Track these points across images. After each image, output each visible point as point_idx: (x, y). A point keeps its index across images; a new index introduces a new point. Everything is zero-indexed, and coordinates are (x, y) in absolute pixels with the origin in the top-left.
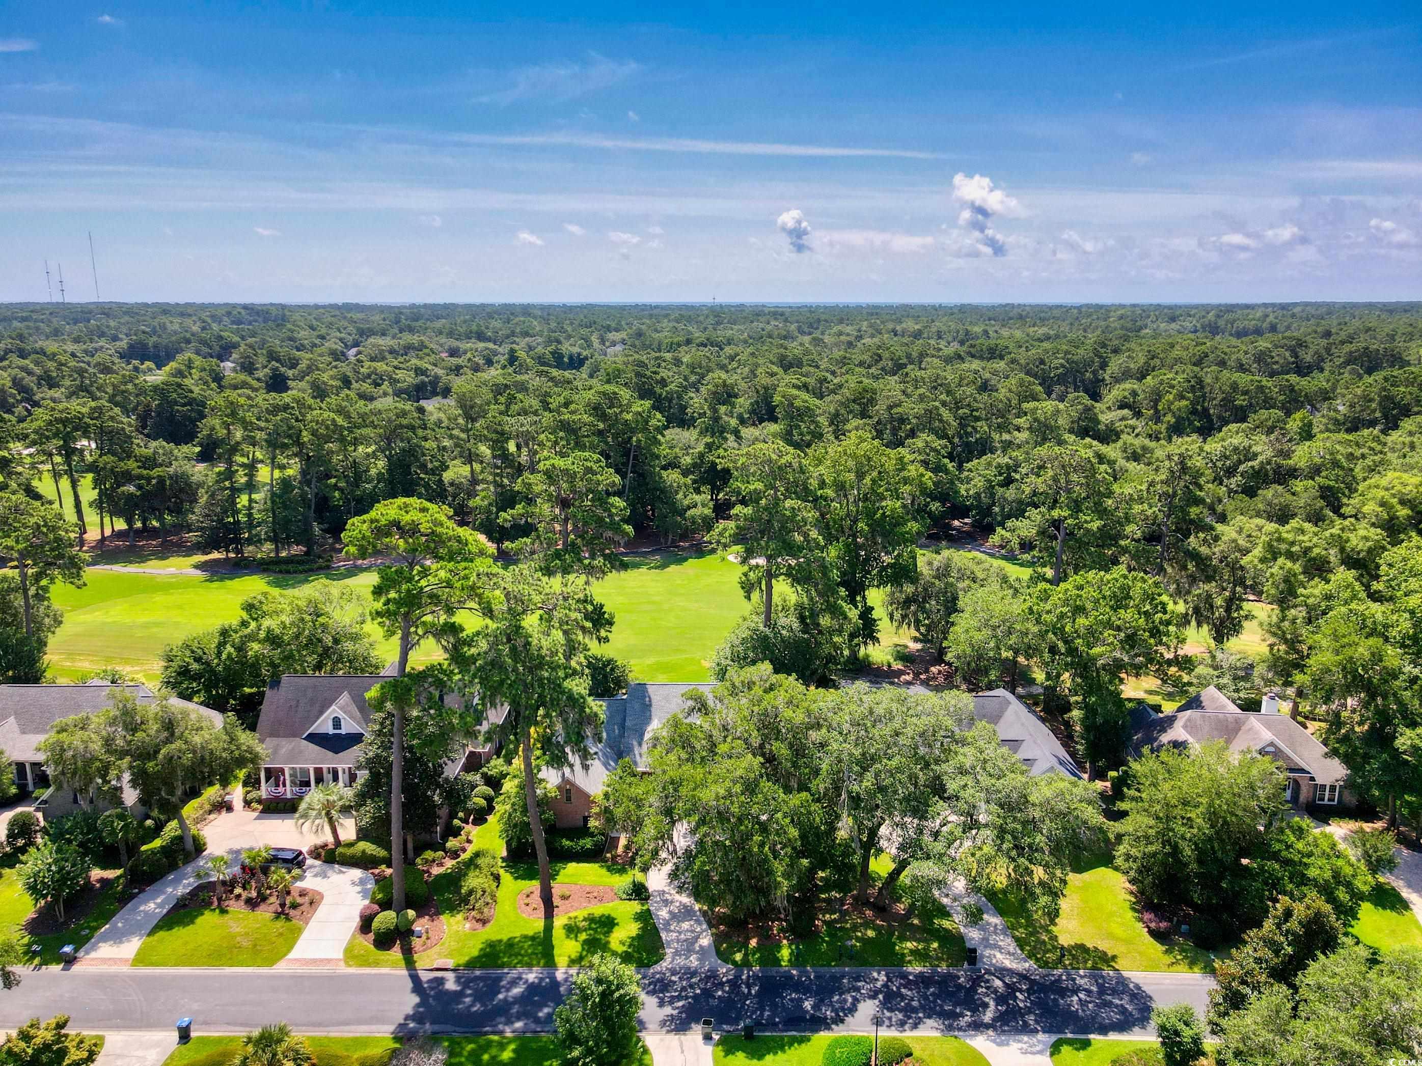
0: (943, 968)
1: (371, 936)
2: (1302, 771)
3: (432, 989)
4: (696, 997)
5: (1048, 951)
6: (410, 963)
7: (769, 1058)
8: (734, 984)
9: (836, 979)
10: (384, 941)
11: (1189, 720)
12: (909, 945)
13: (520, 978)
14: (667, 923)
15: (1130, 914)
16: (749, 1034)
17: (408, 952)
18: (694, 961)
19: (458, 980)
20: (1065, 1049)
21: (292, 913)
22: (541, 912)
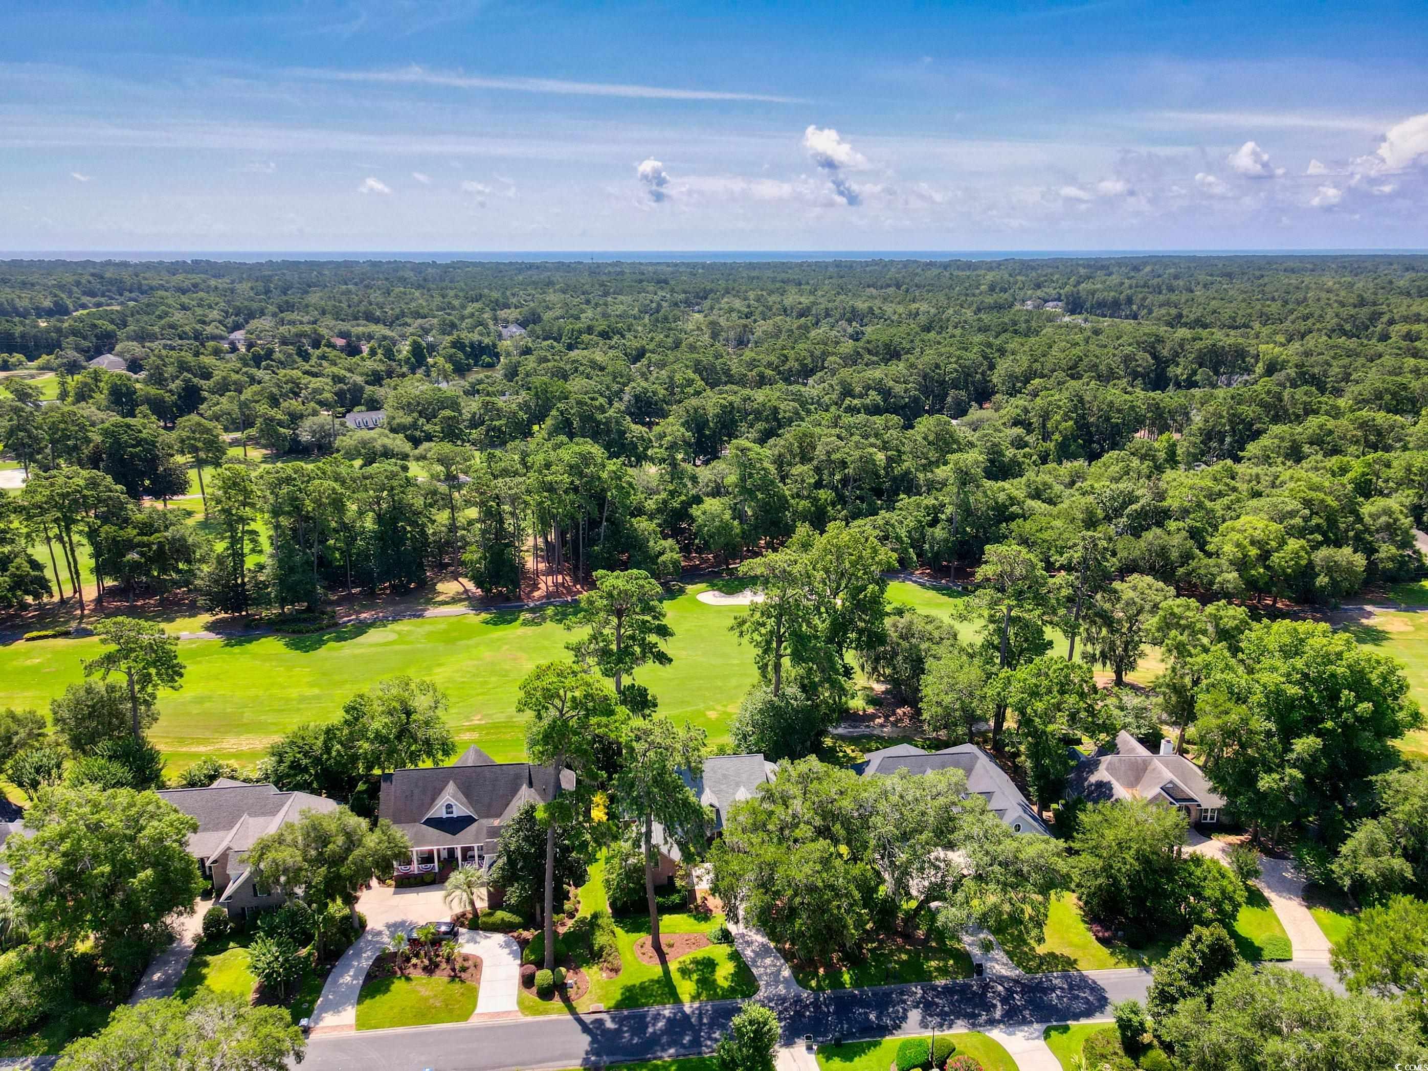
0: (960, 980)
1: (534, 989)
2: (1193, 800)
3: (597, 1028)
4: (791, 1018)
5: (1030, 960)
6: (572, 1010)
7: (856, 1059)
8: (816, 1004)
9: (888, 994)
10: (546, 994)
11: (1110, 763)
12: (933, 963)
13: (659, 1014)
14: (754, 961)
15: (1082, 926)
16: (838, 1044)
17: (567, 1000)
18: (782, 990)
19: (613, 1019)
20: (1053, 1033)
21: (463, 975)
22: (657, 959)
